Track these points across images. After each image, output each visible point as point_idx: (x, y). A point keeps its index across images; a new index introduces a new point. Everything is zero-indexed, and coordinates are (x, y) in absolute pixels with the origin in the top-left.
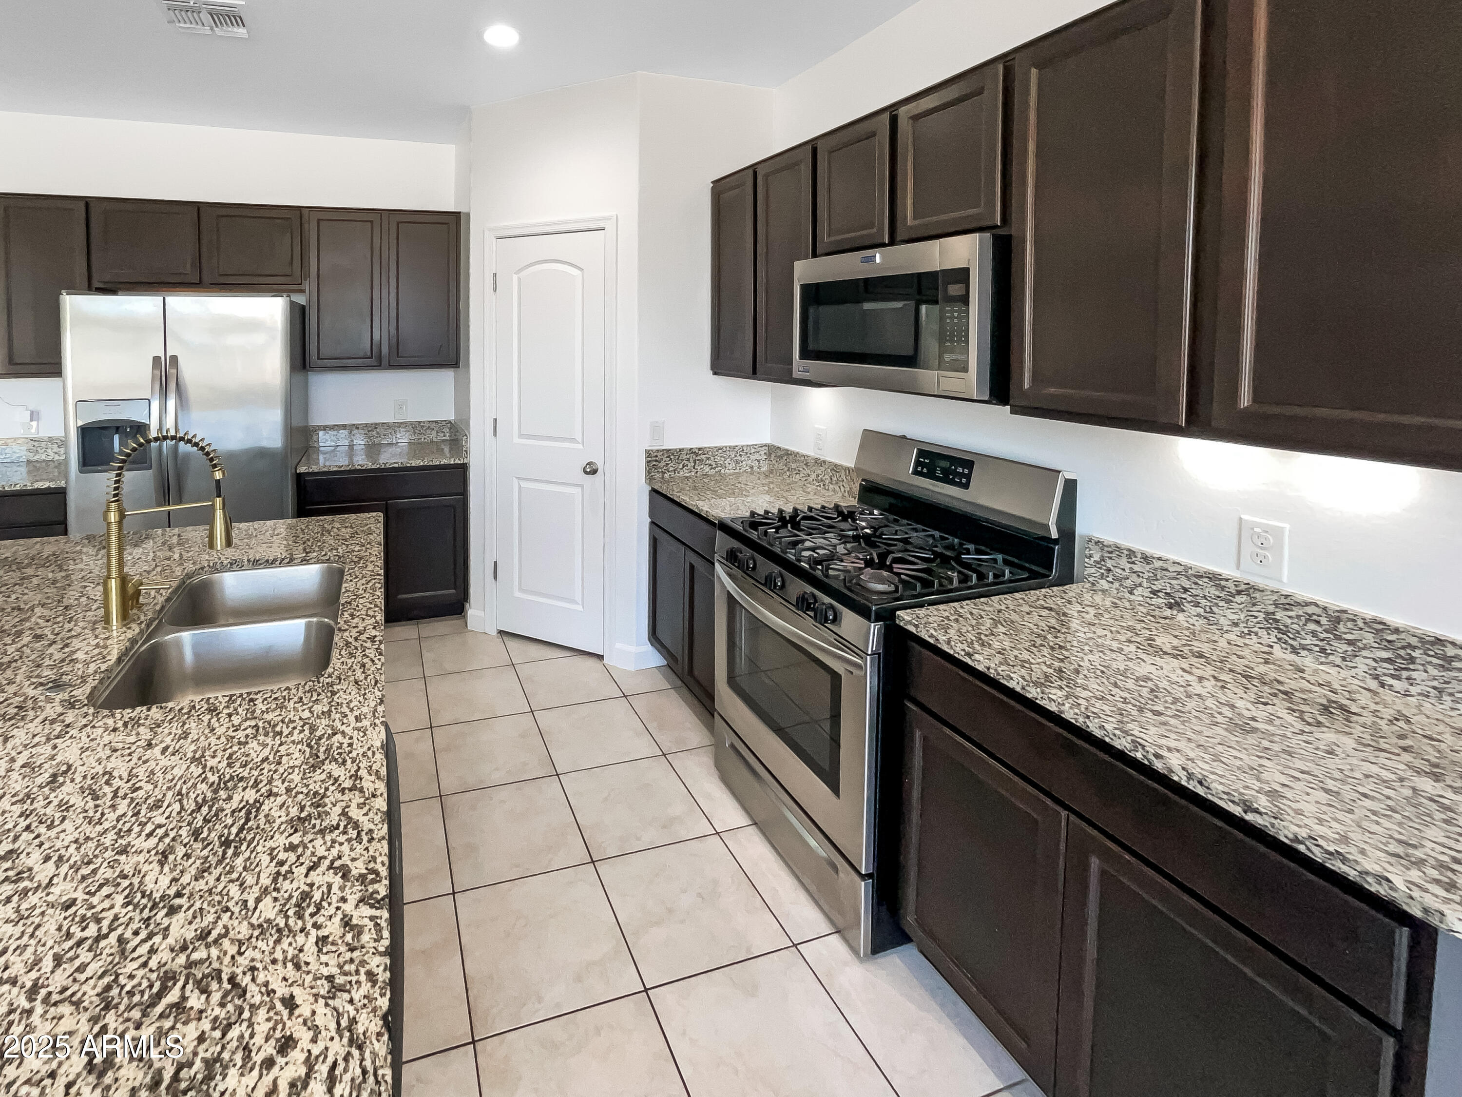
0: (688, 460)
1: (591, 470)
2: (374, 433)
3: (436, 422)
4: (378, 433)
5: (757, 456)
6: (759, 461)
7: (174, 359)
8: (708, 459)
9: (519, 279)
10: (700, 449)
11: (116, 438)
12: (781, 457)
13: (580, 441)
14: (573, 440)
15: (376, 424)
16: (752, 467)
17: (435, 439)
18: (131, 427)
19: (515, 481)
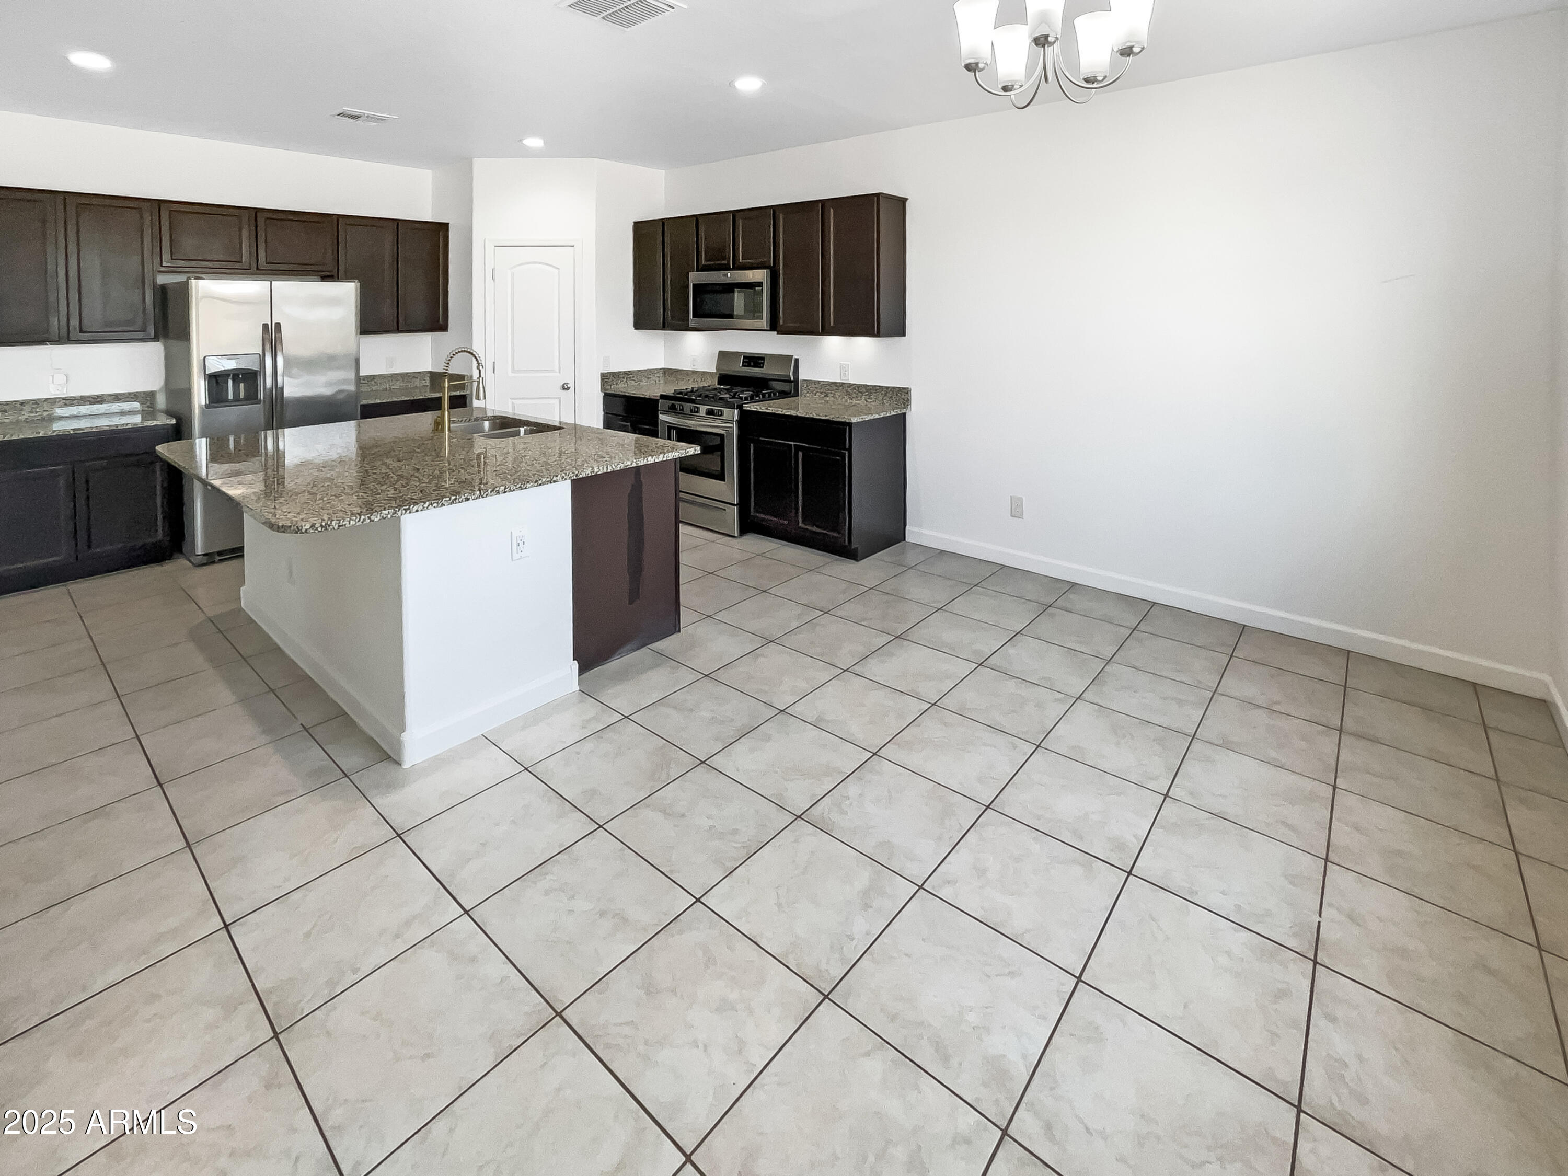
0: (624, 378)
1: (565, 388)
2: (373, 382)
3: (419, 373)
4: (376, 382)
5: (658, 375)
6: (659, 377)
7: (278, 325)
8: (633, 377)
9: (513, 275)
10: (629, 372)
11: (230, 382)
12: (672, 374)
13: (558, 371)
14: (553, 371)
15: (374, 375)
16: (656, 381)
17: (418, 385)
18: (242, 374)
19: (509, 400)
